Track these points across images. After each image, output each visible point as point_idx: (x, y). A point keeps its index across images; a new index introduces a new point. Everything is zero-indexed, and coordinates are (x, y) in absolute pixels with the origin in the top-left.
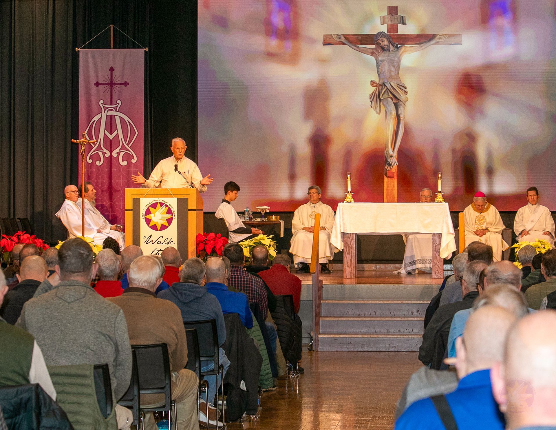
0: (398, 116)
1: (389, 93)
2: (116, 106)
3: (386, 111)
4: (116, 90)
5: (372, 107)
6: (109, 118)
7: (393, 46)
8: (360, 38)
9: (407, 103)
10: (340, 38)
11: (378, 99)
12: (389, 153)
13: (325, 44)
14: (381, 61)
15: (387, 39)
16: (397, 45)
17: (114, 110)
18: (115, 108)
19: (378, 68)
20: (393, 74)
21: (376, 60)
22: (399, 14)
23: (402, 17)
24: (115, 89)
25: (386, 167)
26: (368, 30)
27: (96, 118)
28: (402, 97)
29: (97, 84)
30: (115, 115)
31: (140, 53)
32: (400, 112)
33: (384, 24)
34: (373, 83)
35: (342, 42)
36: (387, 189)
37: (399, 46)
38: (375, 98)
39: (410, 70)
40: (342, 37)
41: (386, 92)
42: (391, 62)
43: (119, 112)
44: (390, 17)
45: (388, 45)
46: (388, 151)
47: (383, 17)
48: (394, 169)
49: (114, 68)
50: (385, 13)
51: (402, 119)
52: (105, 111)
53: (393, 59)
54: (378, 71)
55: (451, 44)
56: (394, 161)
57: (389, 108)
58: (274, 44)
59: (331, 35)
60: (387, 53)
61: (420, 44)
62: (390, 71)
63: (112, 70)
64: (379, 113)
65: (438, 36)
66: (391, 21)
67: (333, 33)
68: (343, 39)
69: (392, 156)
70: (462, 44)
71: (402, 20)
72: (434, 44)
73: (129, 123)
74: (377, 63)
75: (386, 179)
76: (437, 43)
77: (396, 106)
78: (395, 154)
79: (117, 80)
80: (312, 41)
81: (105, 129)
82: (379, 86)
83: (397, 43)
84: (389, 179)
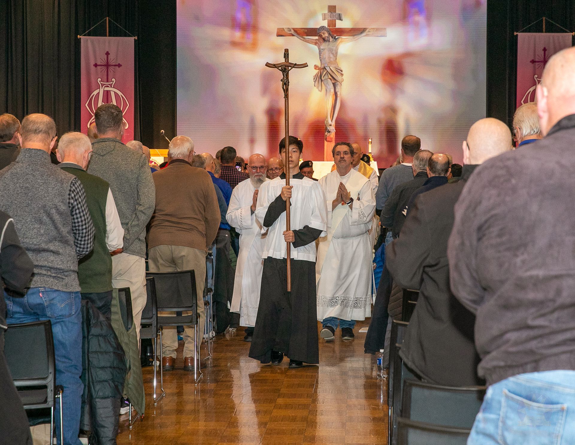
0: (336, 93)
1: (329, 75)
2: (112, 83)
3: (326, 90)
4: (111, 71)
5: (315, 86)
6: (106, 92)
7: (332, 37)
8: (306, 31)
9: (344, 84)
10: (290, 31)
11: (320, 80)
12: (328, 122)
13: (278, 35)
14: (323, 49)
15: (328, 32)
16: (335, 37)
17: (110, 86)
18: (111, 85)
19: (320, 55)
20: (332, 60)
21: (319, 49)
22: (337, 12)
23: (340, 14)
24: (110, 69)
25: (326, 134)
26: (312, 25)
27: (95, 93)
28: (339, 78)
29: (96, 65)
30: (110, 91)
31: (130, 41)
32: (337, 90)
33: (325, 20)
34: (316, 67)
35: (291, 34)
36: (327, 152)
37: (337, 37)
38: (318, 79)
39: (345, 56)
40: (292, 30)
41: (327, 74)
42: (331, 50)
43: (114, 88)
44: (330, 15)
45: (328, 36)
46: (327, 121)
47: (325, 14)
48: (333, 135)
49: (109, 52)
50: (326, 11)
51: (338, 95)
52: (102, 87)
53: (332, 47)
54: (320, 58)
55: (378, 36)
56: (332, 129)
57: (329, 87)
58: (238, 35)
59: (283, 28)
60: (327, 43)
61: (354, 36)
62: (330, 58)
63: (107, 54)
64: (321, 91)
65: (368, 30)
66: (331, 17)
67: (285, 26)
68: (292, 32)
69: (330, 125)
70: (386, 36)
71: (339, 17)
72: (364, 36)
73: (122, 97)
74: (320, 51)
75: (326, 143)
76: (367, 35)
77: (334, 85)
78: (333, 123)
79: (112, 62)
80: (268, 33)
81: (102, 101)
82: (321, 70)
83: (335, 35)
84: (329, 143)
